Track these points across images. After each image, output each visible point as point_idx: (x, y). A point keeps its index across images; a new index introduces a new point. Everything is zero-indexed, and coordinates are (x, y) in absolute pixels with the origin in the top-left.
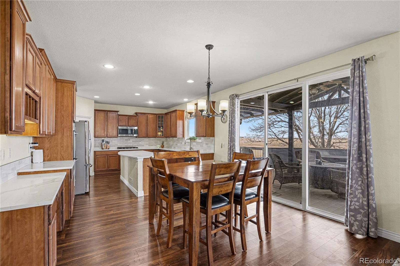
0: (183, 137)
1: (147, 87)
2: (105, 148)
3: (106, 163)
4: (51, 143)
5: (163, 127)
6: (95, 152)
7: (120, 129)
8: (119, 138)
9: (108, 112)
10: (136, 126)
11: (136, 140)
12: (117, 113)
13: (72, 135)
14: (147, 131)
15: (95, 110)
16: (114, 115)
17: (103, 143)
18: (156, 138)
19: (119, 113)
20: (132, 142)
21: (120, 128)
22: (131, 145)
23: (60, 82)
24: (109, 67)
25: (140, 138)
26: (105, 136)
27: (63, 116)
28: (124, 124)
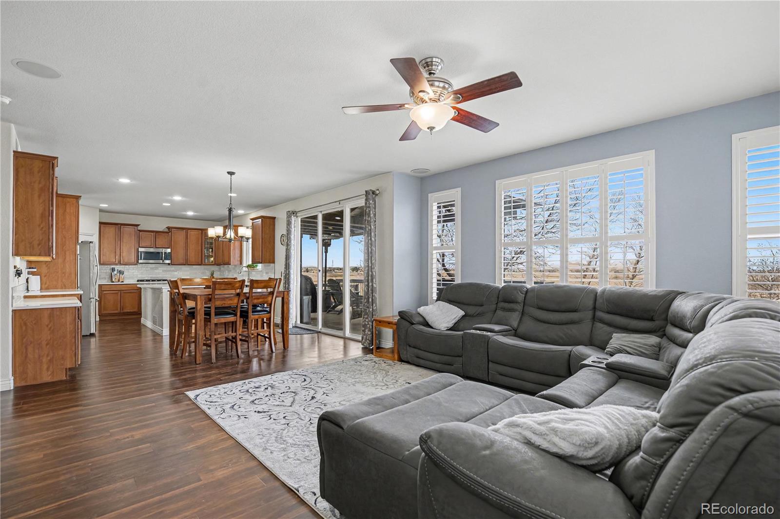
0: (241, 263)
1: (177, 198)
2: (117, 280)
3: (119, 303)
4: (49, 268)
5: (212, 249)
6: (100, 286)
7: (141, 252)
8: (140, 266)
9: (122, 226)
10: (168, 248)
11: (168, 269)
12: (136, 227)
13: (76, 259)
14: (186, 254)
15: (101, 223)
16: (131, 229)
17: (113, 273)
18: (202, 267)
19: (139, 228)
20: (162, 271)
21: (141, 250)
22: (160, 276)
23: (61, 197)
24: (125, 181)
25: (174, 266)
26: (117, 262)
27: (65, 238)
28: (148, 244)
